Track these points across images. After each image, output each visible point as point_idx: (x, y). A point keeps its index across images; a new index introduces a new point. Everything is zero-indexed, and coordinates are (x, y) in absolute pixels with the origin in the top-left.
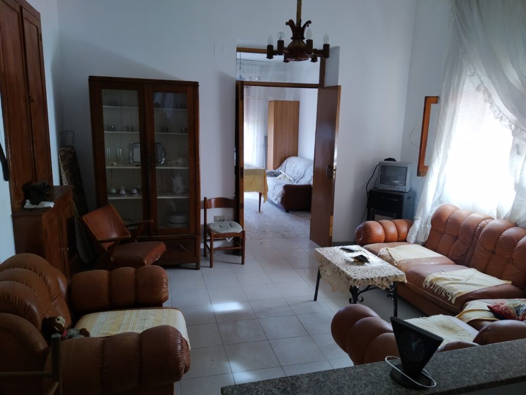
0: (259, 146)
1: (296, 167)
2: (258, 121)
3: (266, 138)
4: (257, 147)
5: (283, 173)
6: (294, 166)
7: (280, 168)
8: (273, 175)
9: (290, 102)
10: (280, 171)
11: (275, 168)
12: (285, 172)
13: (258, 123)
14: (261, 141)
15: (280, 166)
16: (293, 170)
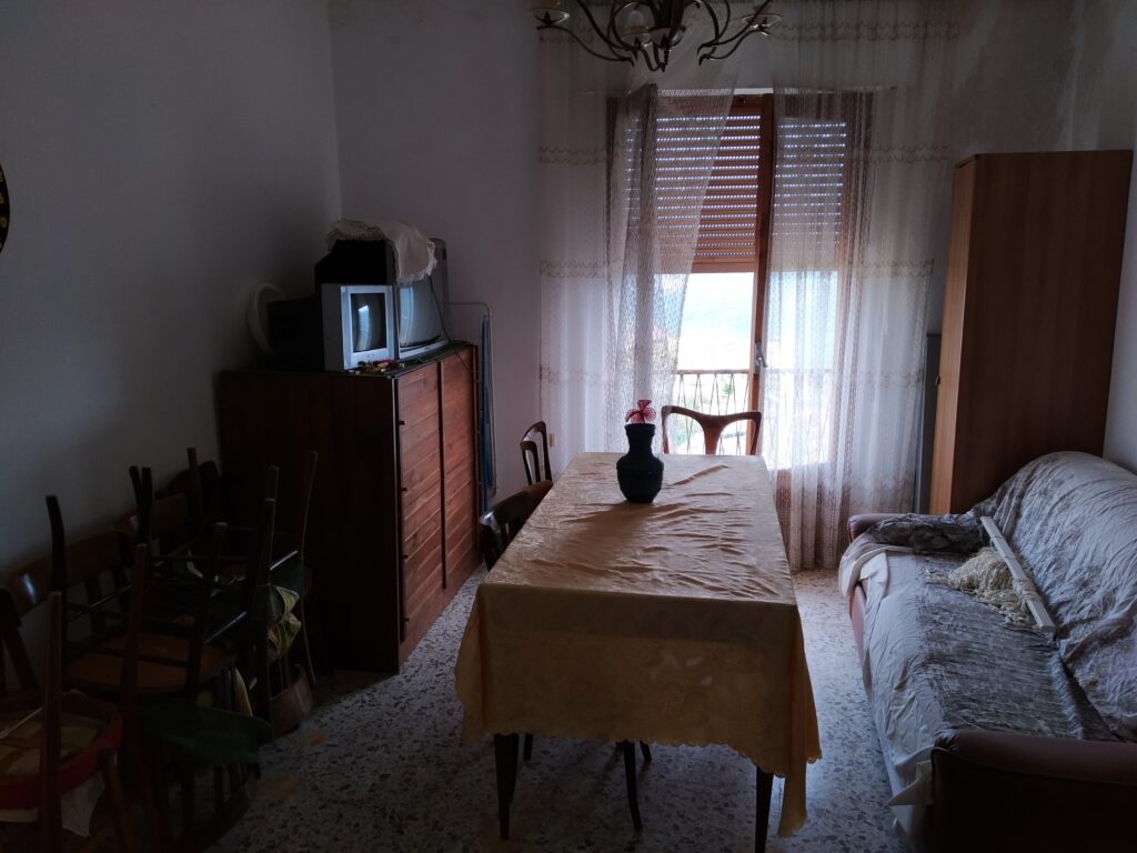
0: (897, 378)
1: (1076, 536)
2: (896, 265)
3: (934, 342)
4: (886, 384)
5: (1001, 550)
6: (1067, 520)
7: (990, 504)
8: (938, 542)
9: (1075, 156)
10: (987, 523)
11: (958, 507)
12: (1009, 538)
13: (895, 274)
14: (908, 355)
15: (988, 494)
16: (1060, 547)
